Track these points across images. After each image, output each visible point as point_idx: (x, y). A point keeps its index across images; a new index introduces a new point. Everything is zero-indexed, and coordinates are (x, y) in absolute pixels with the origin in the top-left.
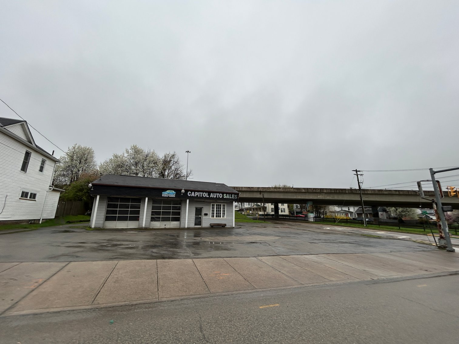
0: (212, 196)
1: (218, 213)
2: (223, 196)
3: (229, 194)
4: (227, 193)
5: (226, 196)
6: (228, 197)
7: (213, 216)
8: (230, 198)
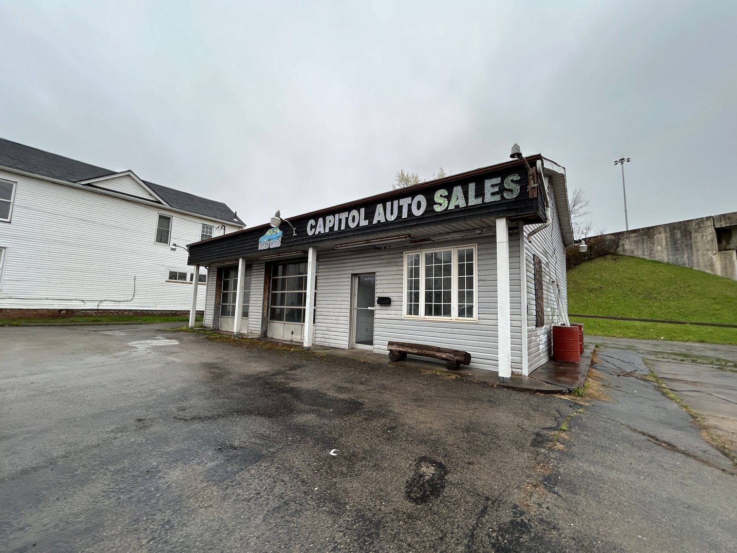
0: (379, 216)
1: (438, 295)
2: (431, 203)
3: (463, 180)
4: (448, 184)
5: (449, 198)
6: (458, 200)
7: (413, 310)
8: (473, 201)
